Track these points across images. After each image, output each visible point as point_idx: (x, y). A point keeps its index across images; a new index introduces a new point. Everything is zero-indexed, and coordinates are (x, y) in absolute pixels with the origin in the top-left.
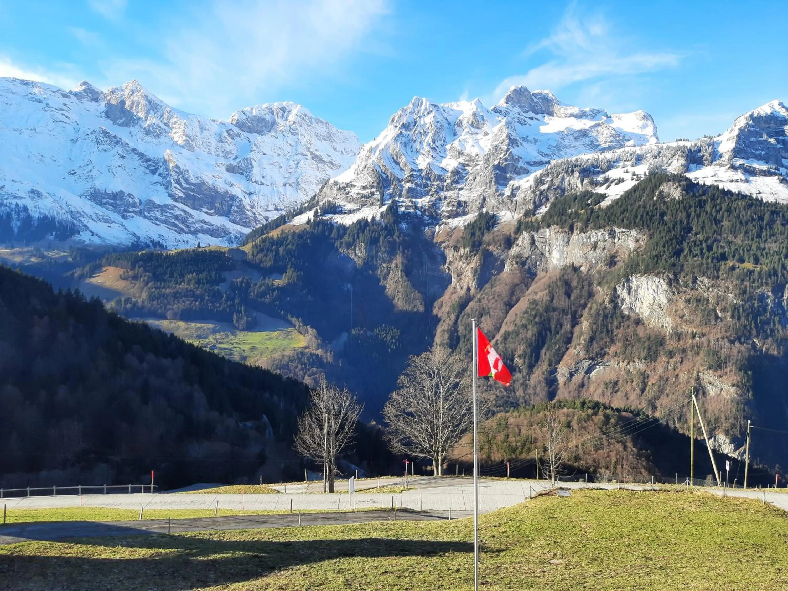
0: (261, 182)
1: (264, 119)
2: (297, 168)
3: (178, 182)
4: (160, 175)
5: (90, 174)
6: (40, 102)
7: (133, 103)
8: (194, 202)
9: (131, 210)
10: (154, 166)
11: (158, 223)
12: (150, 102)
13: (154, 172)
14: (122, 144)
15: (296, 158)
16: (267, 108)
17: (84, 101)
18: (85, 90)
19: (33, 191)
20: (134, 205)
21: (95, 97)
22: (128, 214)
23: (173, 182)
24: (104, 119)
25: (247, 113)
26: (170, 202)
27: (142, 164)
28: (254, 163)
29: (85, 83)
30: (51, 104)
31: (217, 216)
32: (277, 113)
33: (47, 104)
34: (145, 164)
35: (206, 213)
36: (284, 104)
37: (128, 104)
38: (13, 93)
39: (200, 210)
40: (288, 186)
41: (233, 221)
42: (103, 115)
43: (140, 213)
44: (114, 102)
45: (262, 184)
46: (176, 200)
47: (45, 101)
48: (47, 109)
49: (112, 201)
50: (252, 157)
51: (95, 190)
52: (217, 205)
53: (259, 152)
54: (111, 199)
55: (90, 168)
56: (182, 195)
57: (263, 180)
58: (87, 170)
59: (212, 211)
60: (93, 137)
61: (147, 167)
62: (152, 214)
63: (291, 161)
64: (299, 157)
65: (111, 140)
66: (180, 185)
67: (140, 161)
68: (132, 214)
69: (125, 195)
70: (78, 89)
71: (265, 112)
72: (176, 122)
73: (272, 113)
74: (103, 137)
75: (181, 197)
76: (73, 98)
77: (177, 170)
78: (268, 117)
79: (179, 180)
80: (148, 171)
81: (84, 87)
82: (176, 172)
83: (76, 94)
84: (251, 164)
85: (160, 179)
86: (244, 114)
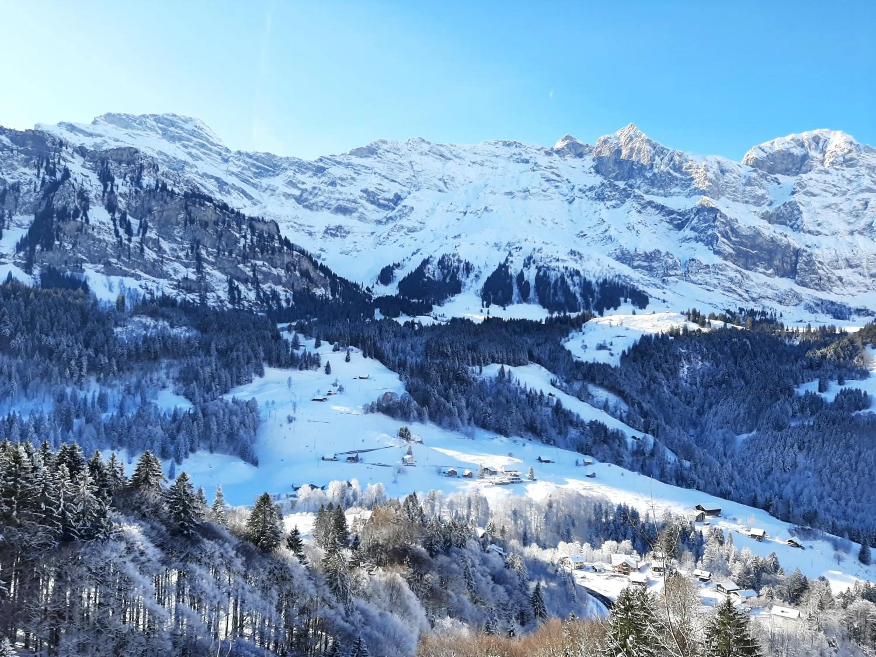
0: (818, 232)
1: (791, 155)
2: (866, 208)
3: (725, 235)
4: (692, 229)
5: (607, 234)
6: (527, 162)
7: (632, 149)
8: (747, 260)
9: (671, 273)
10: (679, 219)
11: (711, 288)
12: (654, 147)
13: (680, 227)
14: (635, 196)
15: (861, 196)
16: (792, 139)
17: (567, 157)
18: (567, 145)
19: (573, 253)
20: (674, 267)
21: (579, 151)
22: (670, 279)
23: (719, 235)
24: (594, 174)
25: (767, 149)
26: (718, 260)
27: (663, 218)
28: (802, 208)
29: (567, 138)
30: (540, 163)
31: (777, 277)
32: (810, 145)
33: (536, 163)
34: (667, 218)
35: (764, 273)
36: (816, 132)
37: (625, 153)
38: (497, 156)
39: (756, 271)
40: (856, 234)
41: (803, 284)
42: (593, 170)
43: (685, 276)
44: (606, 153)
45: (819, 233)
46: (725, 258)
47: (531, 161)
48: (535, 168)
49: (646, 264)
50: (797, 200)
51: (622, 252)
52: (776, 263)
53: (805, 193)
54: (644, 261)
55: (603, 228)
56: (731, 251)
57: (819, 229)
58: (599, 231)
59: (770, 271)
60: (592, 194)
61: (670, 222)
62: (699, 277)
63: (855, 200)
64: (866, 195)
65: (620, 193)
66: (729, 239)
67: (660, 215)
68: (674, 279)
69: (663, 254)
70: (559, 145)
71: (792, 145)
72: (690, 166)
73: (802, 146)
74: (610, 192)
75: (730, 254)
76: (556, 156)
77: (723, 220)
78: (798, 151)
79: (727, 233)
80: (671, 226)
81: (566, 142)
82: (723, 223)
83: (558, 152)
84: (798, 210)
85: (693, 234)
86: (763, 150)
